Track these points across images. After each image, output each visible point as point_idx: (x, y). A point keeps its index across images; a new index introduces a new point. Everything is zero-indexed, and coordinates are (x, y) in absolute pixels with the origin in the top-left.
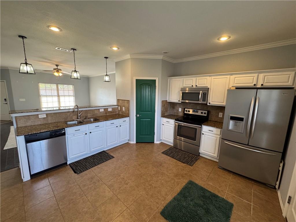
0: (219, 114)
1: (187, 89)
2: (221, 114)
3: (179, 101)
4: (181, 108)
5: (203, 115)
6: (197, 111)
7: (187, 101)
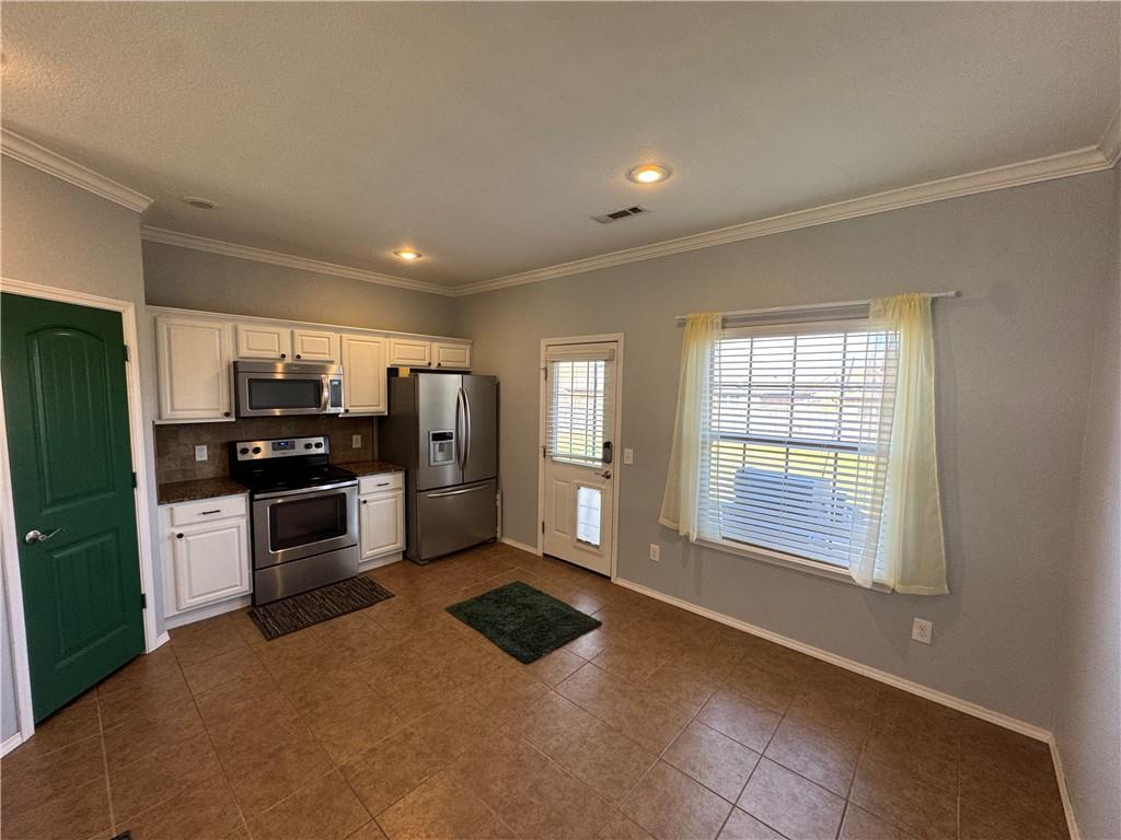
0: (352, 441)
1: (280, 367)
2: (357, 439)
3: (227, 415)
4: (205, 447)
5: (314, 451)
6: (287, 443)
7: (277, 412)
